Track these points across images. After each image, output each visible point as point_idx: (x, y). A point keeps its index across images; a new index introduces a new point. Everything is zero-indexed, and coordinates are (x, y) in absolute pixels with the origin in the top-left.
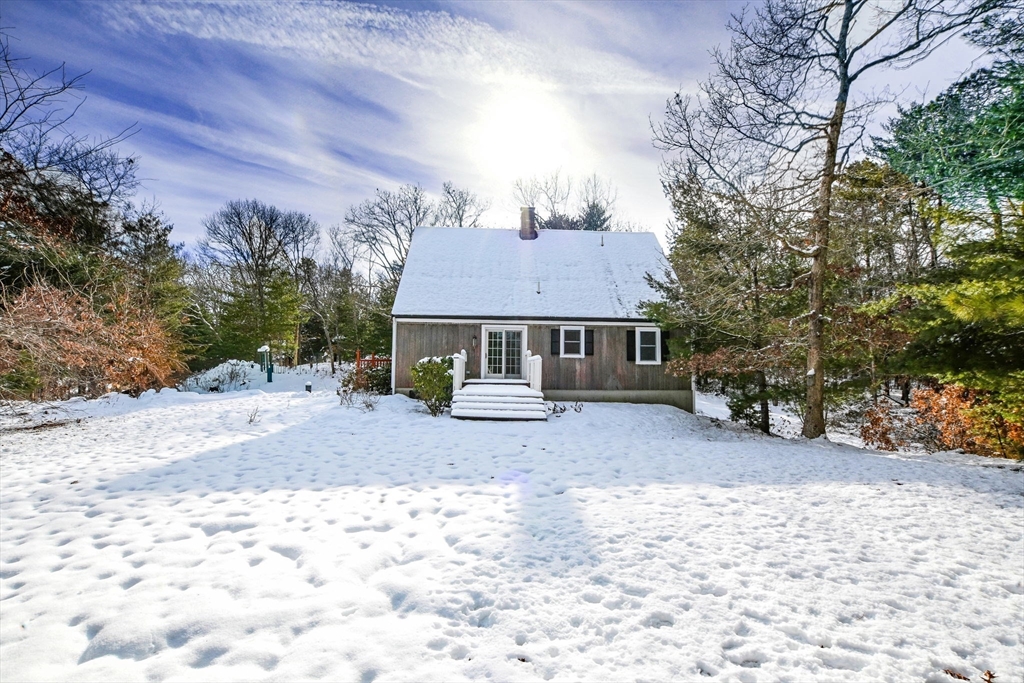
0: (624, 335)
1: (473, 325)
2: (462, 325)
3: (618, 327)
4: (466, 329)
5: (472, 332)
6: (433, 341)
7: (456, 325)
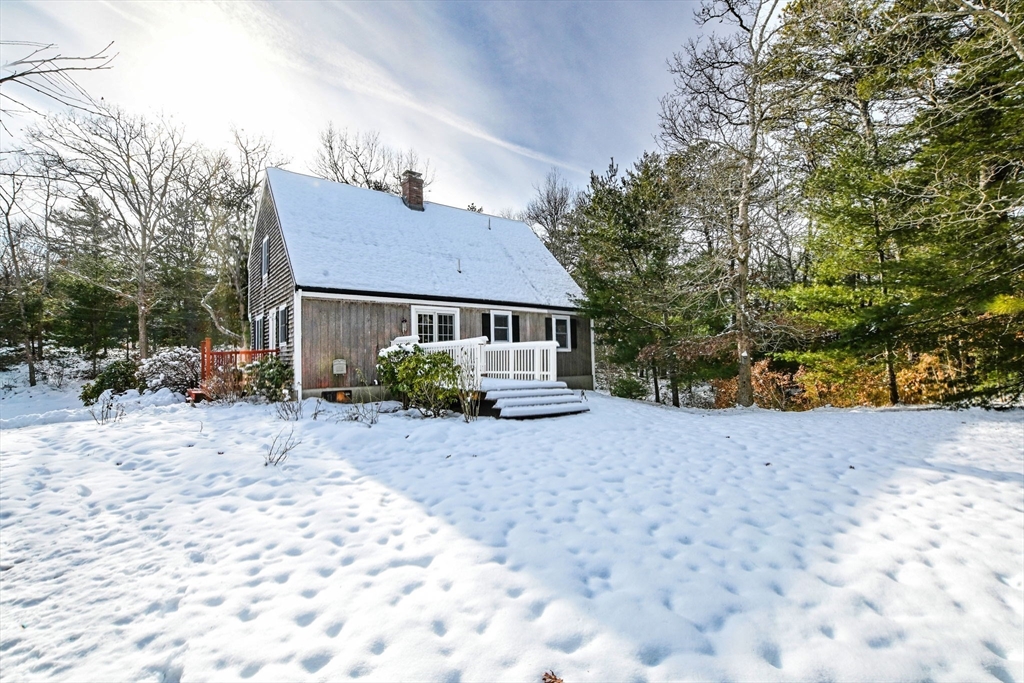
0: (543, 321)
1: (402, 306)
2: (387, 304)
3: (539, 314)
4: (394, 310)
5: (400, 314)
6: (353, 324)
7: (380, 305)
